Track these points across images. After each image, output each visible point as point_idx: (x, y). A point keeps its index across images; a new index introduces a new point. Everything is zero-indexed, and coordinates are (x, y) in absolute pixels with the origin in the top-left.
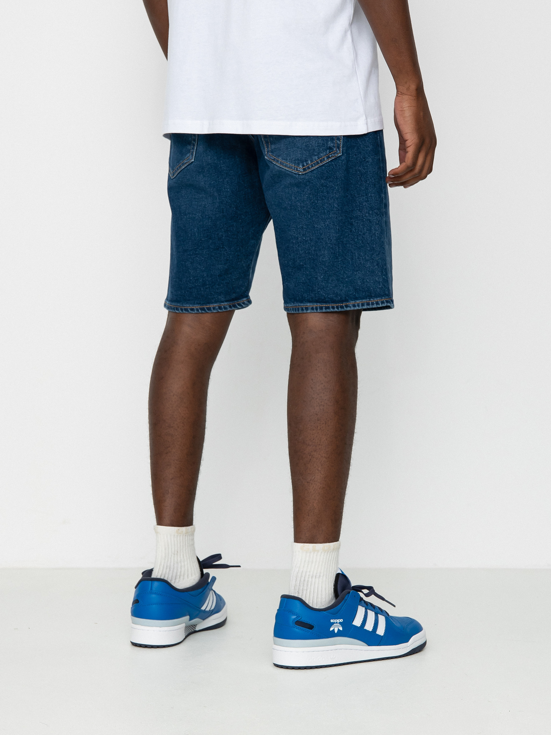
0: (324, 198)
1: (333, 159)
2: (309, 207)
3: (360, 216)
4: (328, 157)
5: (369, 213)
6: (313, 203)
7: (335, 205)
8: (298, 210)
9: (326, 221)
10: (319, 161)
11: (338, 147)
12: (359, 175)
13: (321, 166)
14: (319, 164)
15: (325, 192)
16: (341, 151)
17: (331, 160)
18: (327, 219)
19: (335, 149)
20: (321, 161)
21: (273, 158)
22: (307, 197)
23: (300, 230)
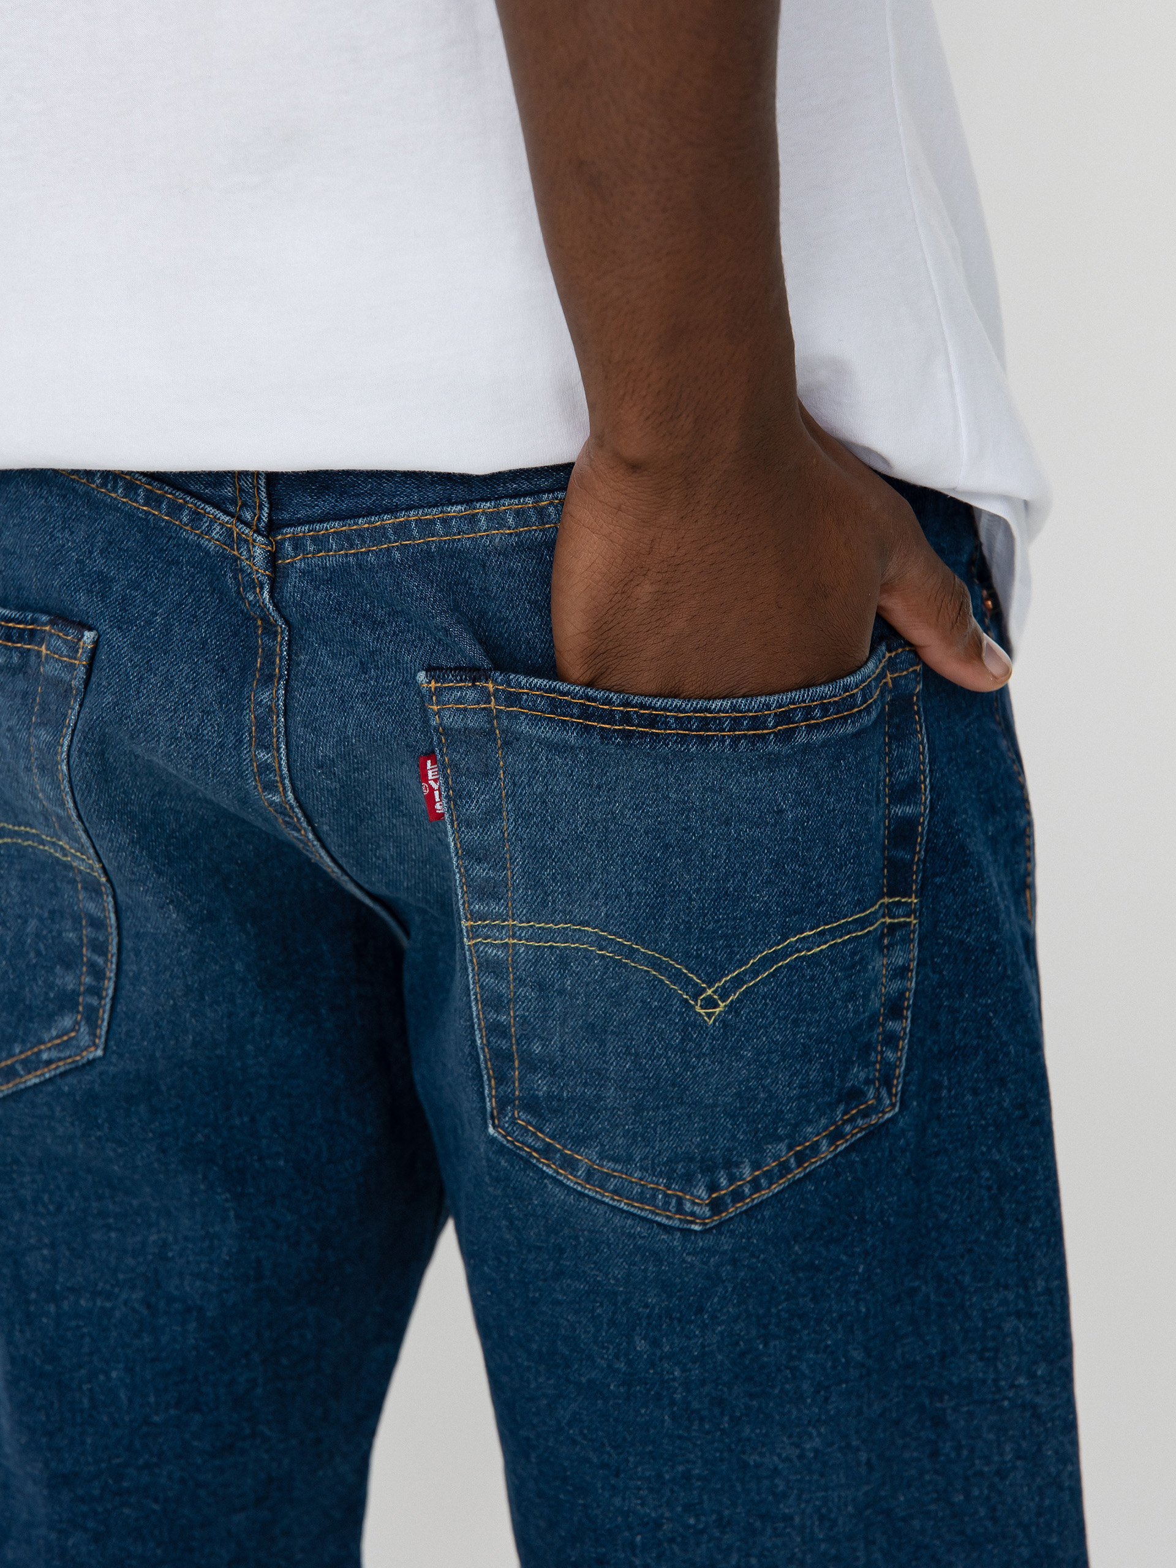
0: (796, 1324)
1: (860, 1139)
2: (726, 1378)
3: (984, 1382)
4: (835, 1136)
5: (1031, 1375)
6: (743, 1354)
7: (855, 1354)
8: (673, 1403)
9: (810, 1436)
10: (792, 1160)
11: (887, 1081)
12: (989, 1188)
13: (799, 1179)
14: (789, 1170)
15: (804, 1296)
16: (896, 1095)
17: (846, 1148)
18: (814, 1427)
19: (871, 1093)
20: (801, 1158)
21: (538, 1145)
22: (721, 1333)
23: (676, 1488)
